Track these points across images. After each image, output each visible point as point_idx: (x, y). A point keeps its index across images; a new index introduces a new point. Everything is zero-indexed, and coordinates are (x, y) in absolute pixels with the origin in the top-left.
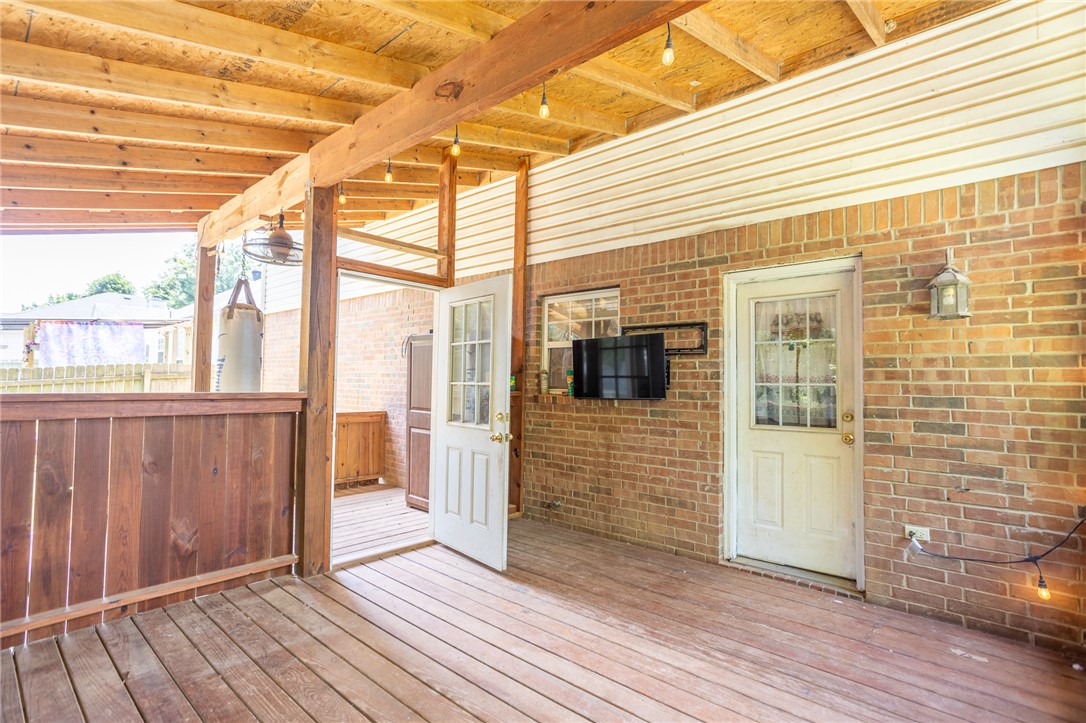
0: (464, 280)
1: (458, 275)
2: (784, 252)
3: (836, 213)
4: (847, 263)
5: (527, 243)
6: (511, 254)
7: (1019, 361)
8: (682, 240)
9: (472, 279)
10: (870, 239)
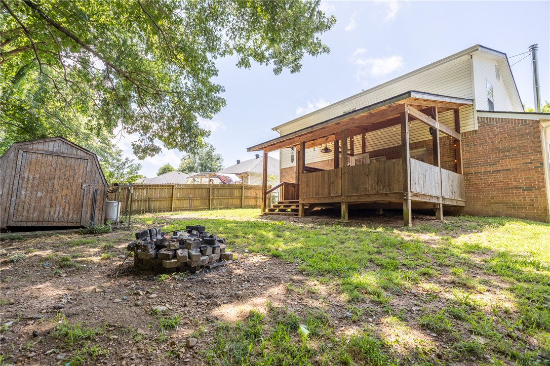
0: (356, 155)
1: (354, 154)
2: (415, 147)
3: (423, 141)
4: (425, 149)
5: (365, 148)
6: (361, 150)
7: (448, 161)
8: (397, 146)
9: (358, 154)
10: (428, 145)
